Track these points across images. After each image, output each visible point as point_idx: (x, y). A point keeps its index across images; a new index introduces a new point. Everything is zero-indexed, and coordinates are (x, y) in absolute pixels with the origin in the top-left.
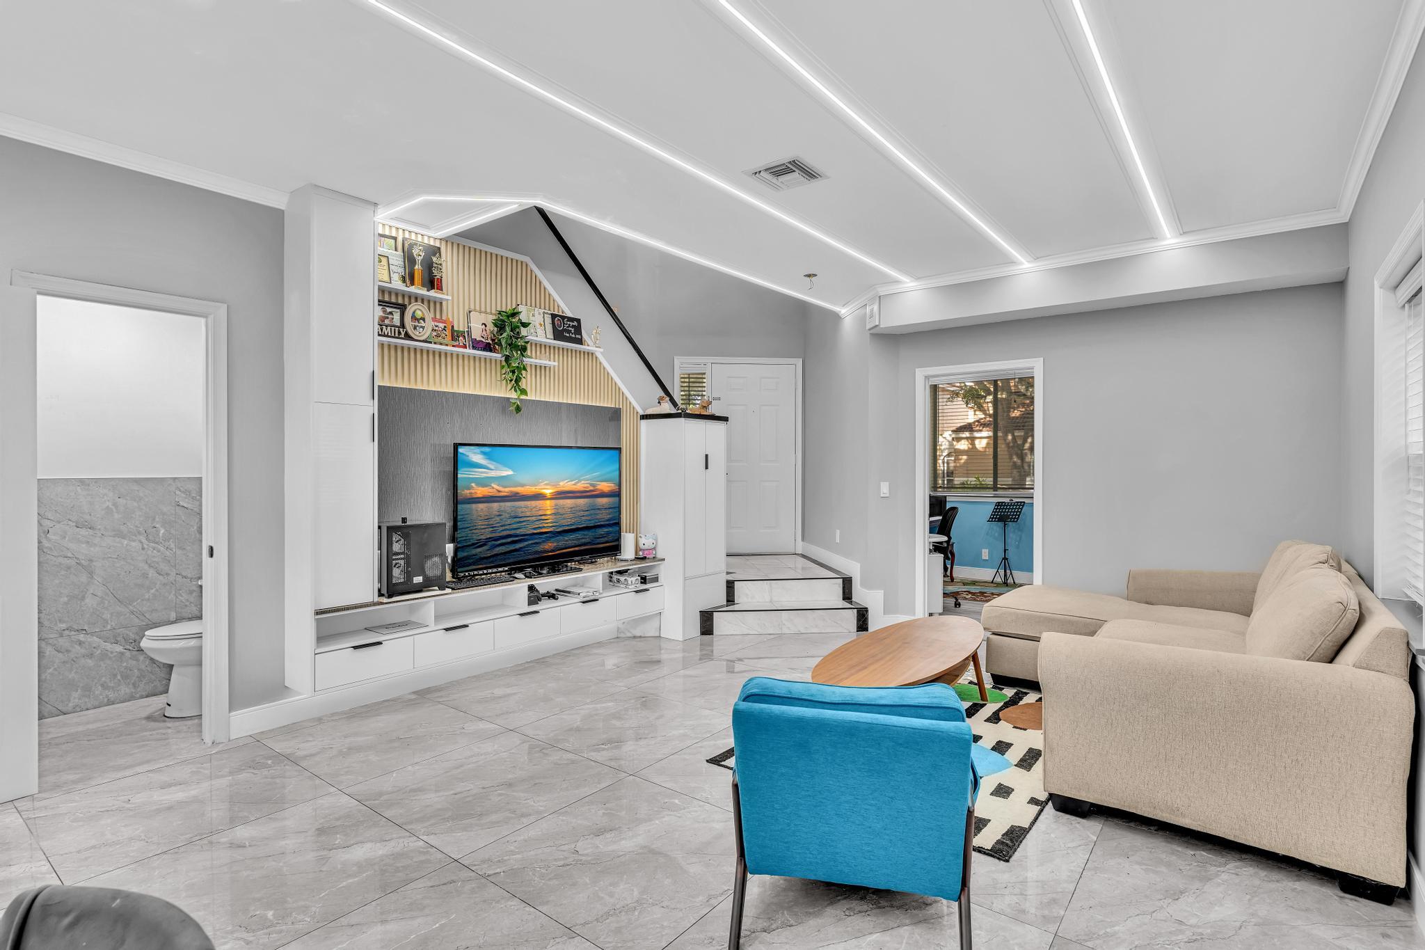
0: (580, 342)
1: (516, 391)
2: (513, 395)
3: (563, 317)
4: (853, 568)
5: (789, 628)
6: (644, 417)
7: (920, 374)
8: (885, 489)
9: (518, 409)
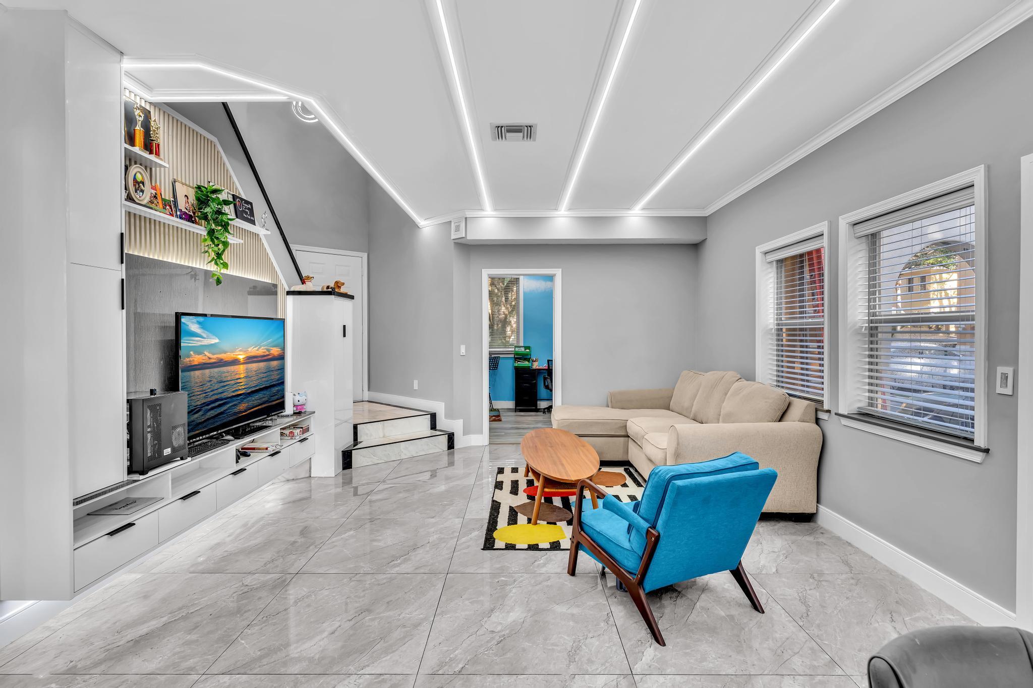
0: (253, 222)
1: (216, 264)
2: (212, 267)
3: (242, 199)
4: (439, 408)
5: (405, 454)
6: (289, 293)
7: (486, 273)
8: (463, 350)
9: (219, 282)
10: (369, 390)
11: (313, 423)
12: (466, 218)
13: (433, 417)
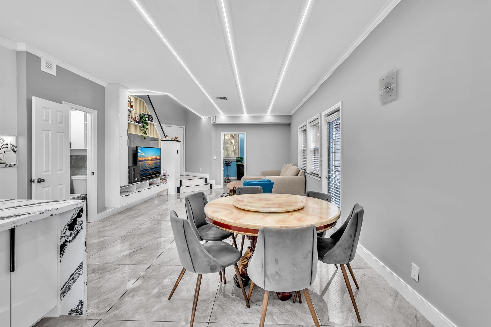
0: (152, 121)
1: (144, 134)
2: (143, 135)
3: (150, 115)
4: (208, 176)
6: (162, 140)
7: (222, 134)
8: (215, 158)
9: (145, 138)
10: (186, 172)
11: (168, 179)
12: (215, 117)
13: (206, 179)
